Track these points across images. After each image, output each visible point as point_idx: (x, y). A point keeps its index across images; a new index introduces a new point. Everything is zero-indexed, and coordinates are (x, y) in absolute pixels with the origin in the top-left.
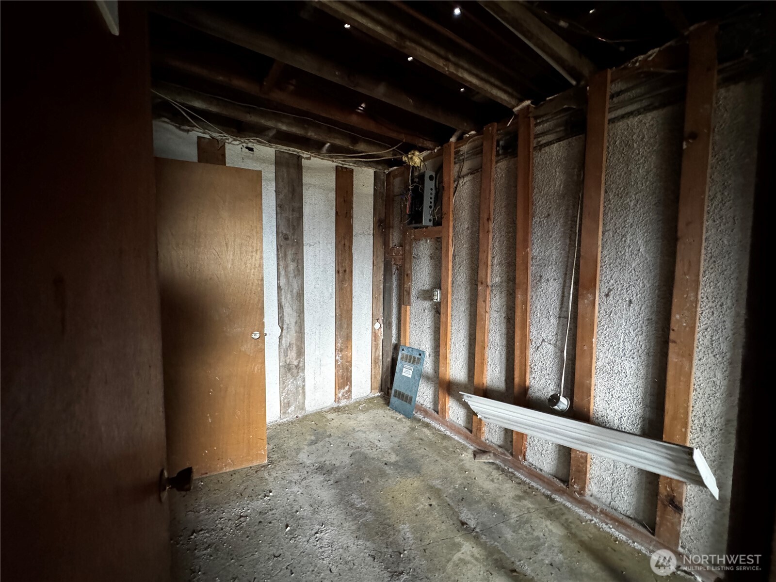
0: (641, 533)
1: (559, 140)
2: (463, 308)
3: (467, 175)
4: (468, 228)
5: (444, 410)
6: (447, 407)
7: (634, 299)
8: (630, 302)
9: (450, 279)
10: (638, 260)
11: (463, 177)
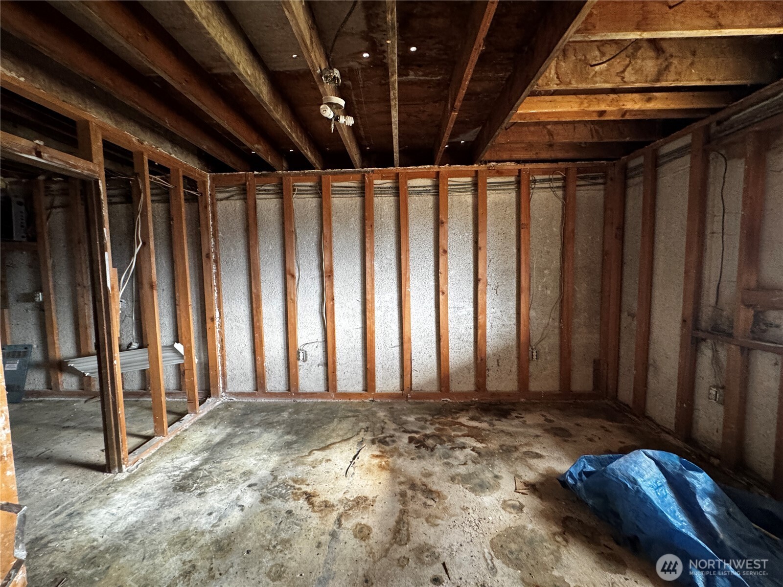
0: (177, 393)
1: (121, 203)
2: (66, 304)
3: (58, 207)
4: (64, 246)
5: (57, 384)
6: (60, 381)
7: (164, 288)
8: (163, 290)
9: (51, 284)
10: (164, 270)
11: (55, 208)
